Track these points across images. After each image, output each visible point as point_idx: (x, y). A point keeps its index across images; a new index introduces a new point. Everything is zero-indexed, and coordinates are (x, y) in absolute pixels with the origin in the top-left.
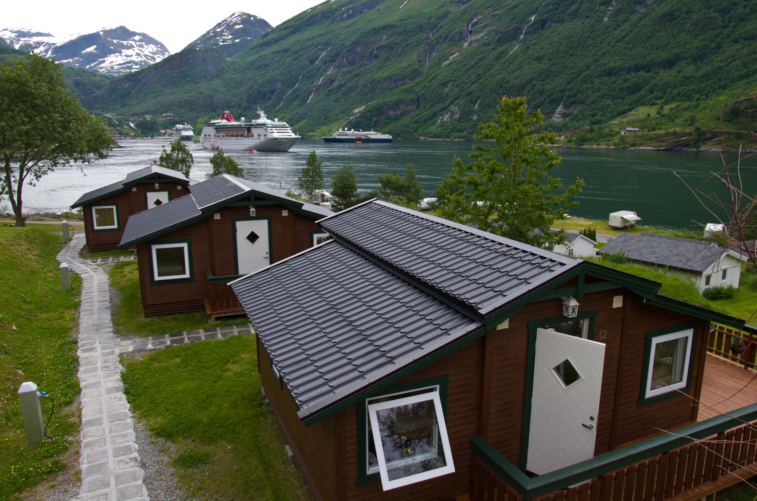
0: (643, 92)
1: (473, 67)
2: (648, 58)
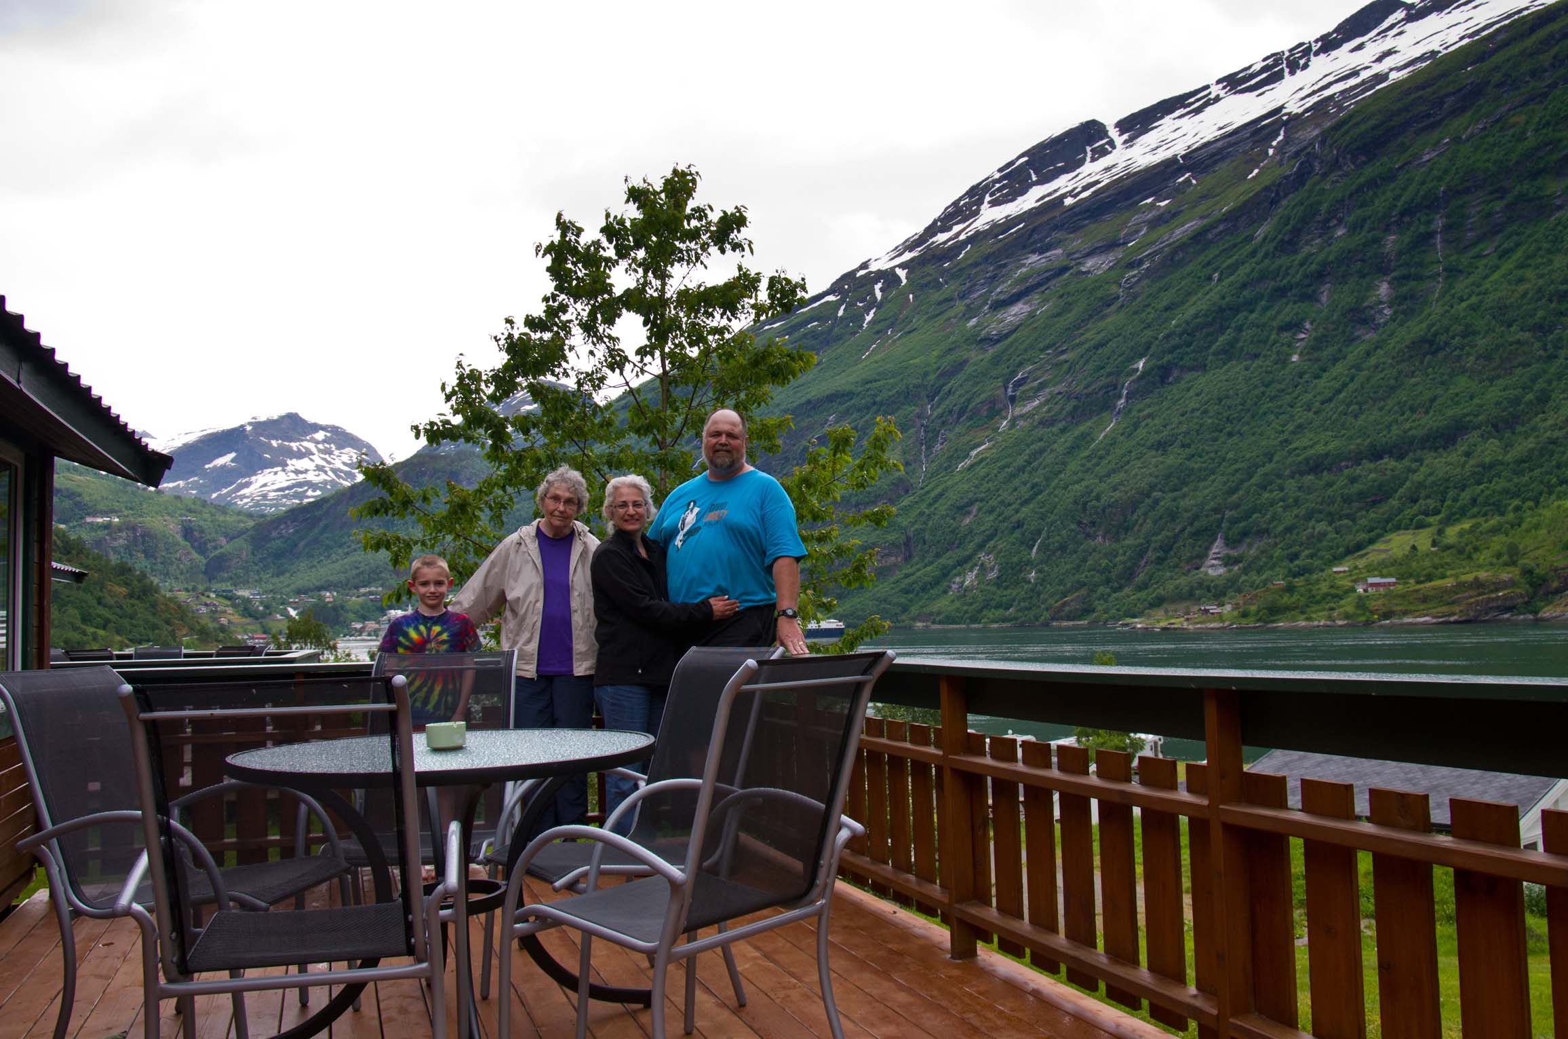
0: (1394, 502)
1: (1021, 469)
2: (1395, 430)
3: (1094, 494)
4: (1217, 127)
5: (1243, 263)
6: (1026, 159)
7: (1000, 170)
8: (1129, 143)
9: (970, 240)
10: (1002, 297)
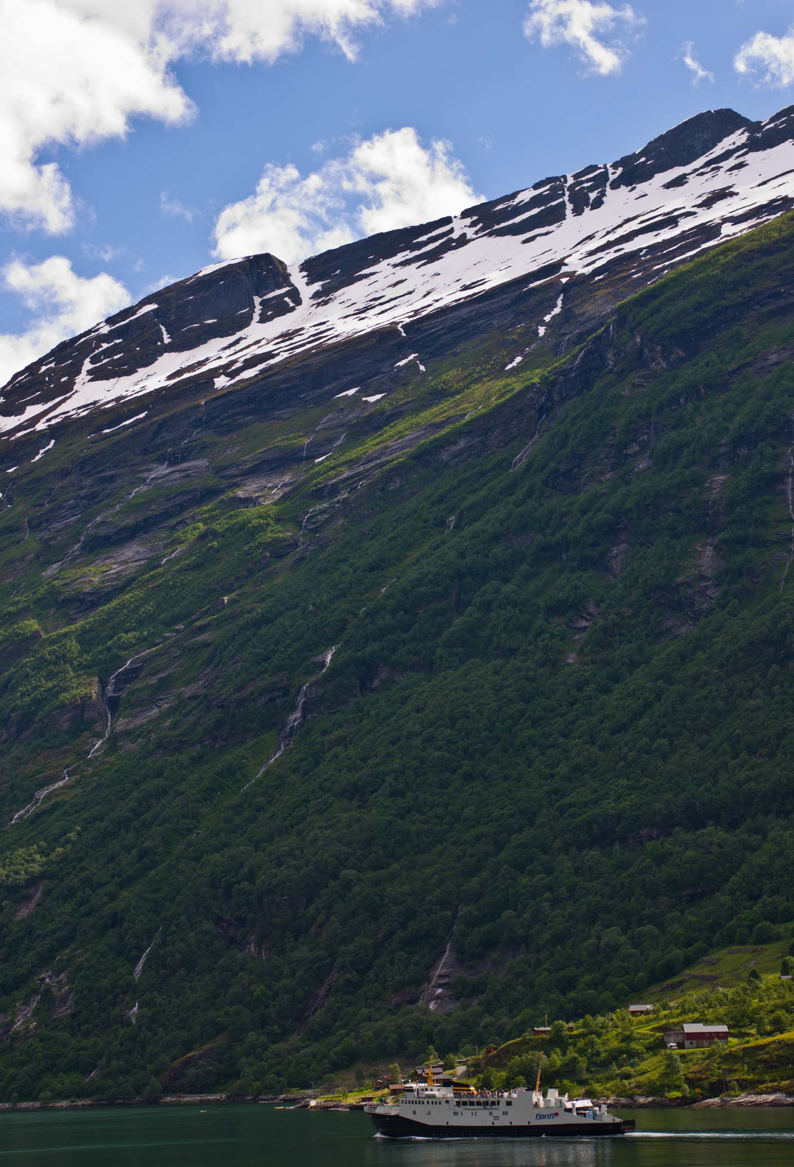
0: (724, 898)
1: (124, 825)
2: (724, 782)
3: (245, 870)
4: (461, 283)
5: (495, 503)
6: (153, 306)
7: (110, 321)
8: (323, 297)
9: (54, 432)
10: (103, 531)
